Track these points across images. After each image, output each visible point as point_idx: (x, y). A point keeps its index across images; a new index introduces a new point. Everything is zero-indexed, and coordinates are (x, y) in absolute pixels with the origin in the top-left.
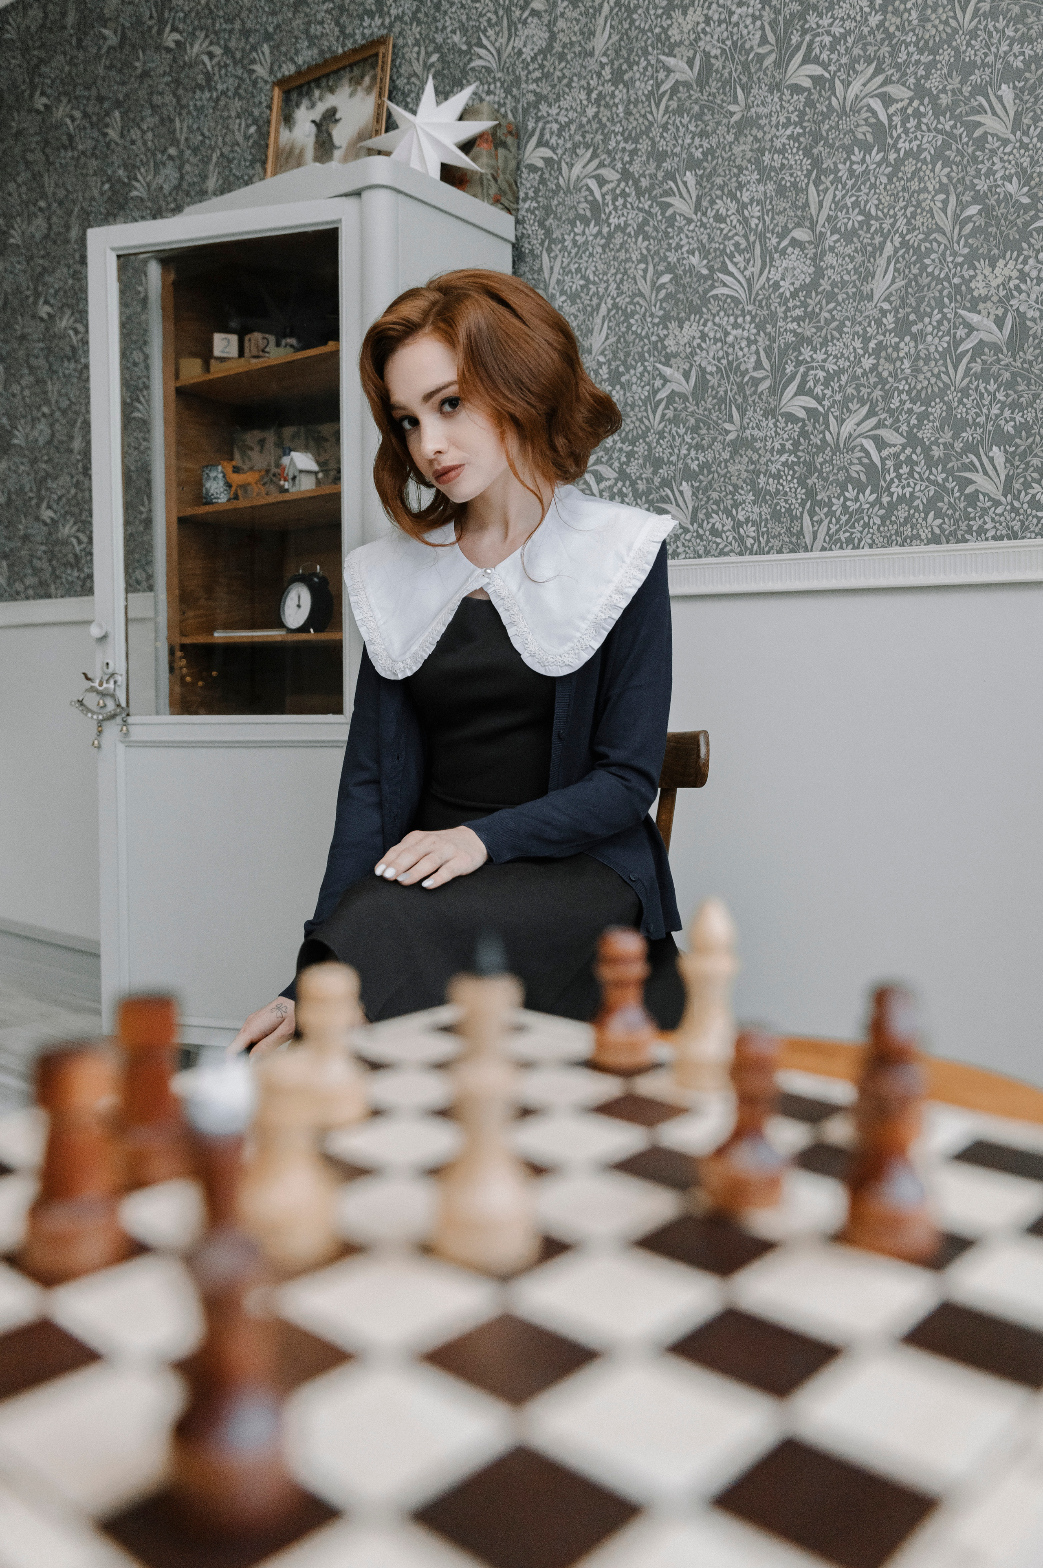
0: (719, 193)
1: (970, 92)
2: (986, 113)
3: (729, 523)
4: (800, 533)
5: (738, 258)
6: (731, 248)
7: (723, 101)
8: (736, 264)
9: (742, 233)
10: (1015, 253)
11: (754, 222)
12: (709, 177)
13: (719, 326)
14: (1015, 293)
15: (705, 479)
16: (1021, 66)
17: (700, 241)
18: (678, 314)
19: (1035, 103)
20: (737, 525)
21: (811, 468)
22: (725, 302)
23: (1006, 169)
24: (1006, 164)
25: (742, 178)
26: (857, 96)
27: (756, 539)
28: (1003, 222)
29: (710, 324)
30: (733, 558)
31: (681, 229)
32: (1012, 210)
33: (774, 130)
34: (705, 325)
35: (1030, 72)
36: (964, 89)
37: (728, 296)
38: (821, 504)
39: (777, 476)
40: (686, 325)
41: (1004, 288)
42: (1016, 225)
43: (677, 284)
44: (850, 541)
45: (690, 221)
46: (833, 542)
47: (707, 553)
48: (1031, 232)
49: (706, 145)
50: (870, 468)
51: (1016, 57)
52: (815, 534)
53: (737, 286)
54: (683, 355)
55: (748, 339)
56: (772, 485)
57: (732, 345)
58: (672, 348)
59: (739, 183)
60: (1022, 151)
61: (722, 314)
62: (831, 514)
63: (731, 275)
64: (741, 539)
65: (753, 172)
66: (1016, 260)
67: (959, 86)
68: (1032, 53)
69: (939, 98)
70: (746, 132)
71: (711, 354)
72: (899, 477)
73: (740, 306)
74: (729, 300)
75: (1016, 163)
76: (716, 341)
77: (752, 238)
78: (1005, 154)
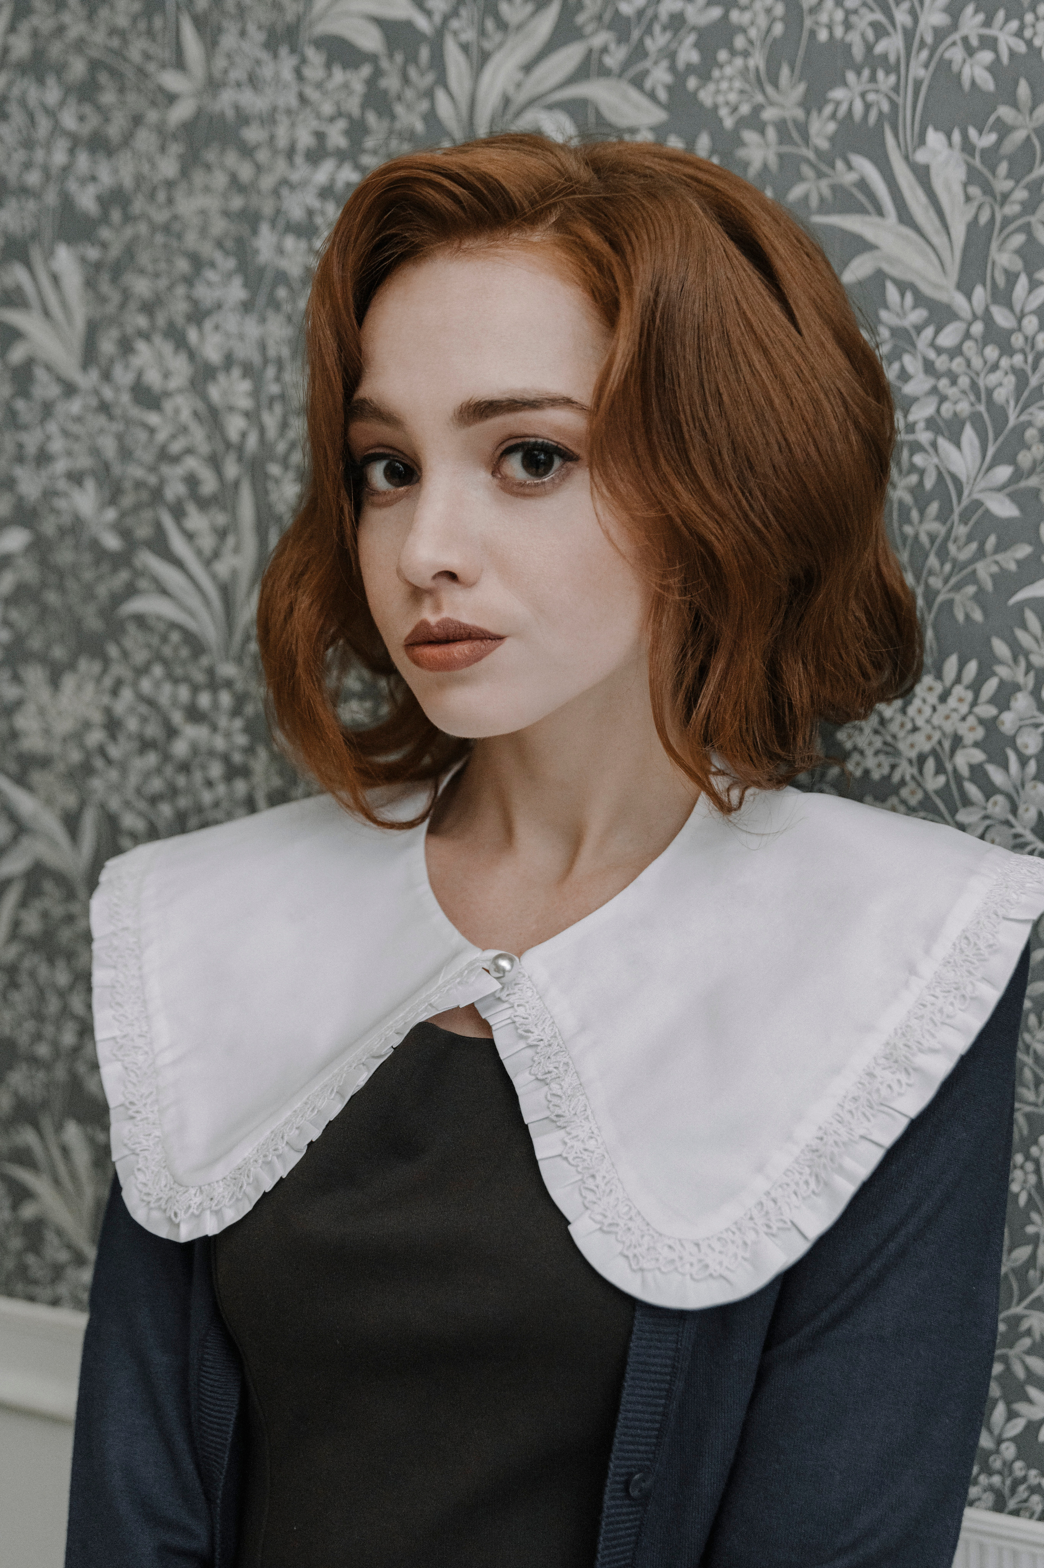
0: (142, 321)
1: (832, 139)
2: (880, 212)
5: (196, 520)
6: (175, 490)
7: (147, 57)
8: (189, 536)
9: (204, 448)
10: (972, 667)
11: (235, 425)
12: (117, 271)
13: (151, 702)
14: (973, 790)
16: (987, 82)
17: (95, 452)
18: (48, 646)
19: (1029, 207)
22: (164, 639)
23: (943, 399)
24: (943, 383)
25: (202, 292)
26: (506, 101)
28: (933, 561)
29: (127, 694)
31: (47, 410)
32: (961, 530)
33: (281, 165)
34: (115, 692)
35: (1014, 104)
36: (815, 127)
37: (174, 626)
40: (69, 682)
41: (940, 769)
42: (973, 578)
43: (44, 563)
45: (70, 390)
48: (1021, 606)
49: (106, 177)
51: (970, 51)
53: (194, 601)
54: (61, 767)
55: (226, 759)
57: (185, 768)
58: (33, 743)
59: (195, 302)
60: (991, 352)
61: (158, 671)
63: (178, 563)
65: (228, 276)
66: (976, 687)
67: (800, 114)
68: (1021, 47)
69: (742, 143)
70: (211, 155)
71: (133, 780)
73: (205, 661)
74: (175, 637)
75: (974, 385)
76: (145, 745)
77: (232, 470)
78: (939, 351)
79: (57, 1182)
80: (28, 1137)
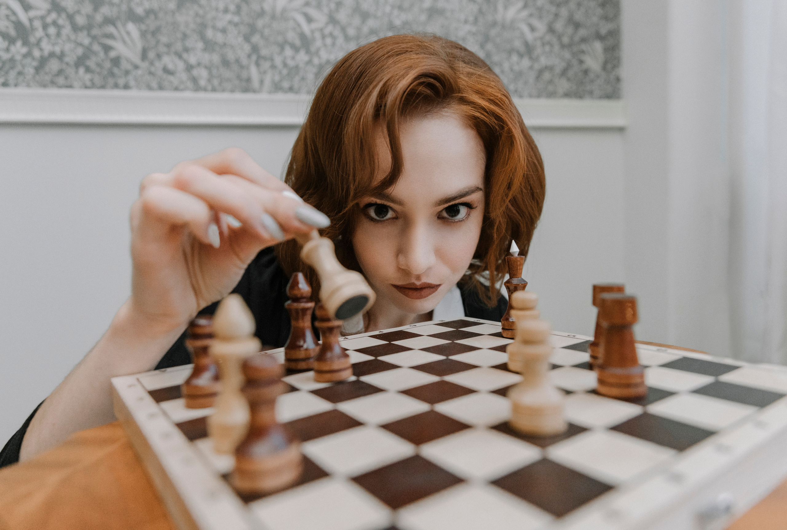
3: (181, 65)
4: (249, 80)
15: (151, 24)
20: (189, 68)
21: (253, 29)
27: (209, 81)
30: (188, 94)
38: (265, 58)
39: (224, 31)
44: (291, 89)
46: (277, 88)
47: (161, 88)
50: (302, 36)
52: (262, 82)
56: (220, 38)
62: (273, 67)
64: (195, 80)
72: (325, 45)
79: (124, 42)
80: (111, 29)
